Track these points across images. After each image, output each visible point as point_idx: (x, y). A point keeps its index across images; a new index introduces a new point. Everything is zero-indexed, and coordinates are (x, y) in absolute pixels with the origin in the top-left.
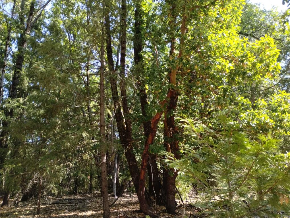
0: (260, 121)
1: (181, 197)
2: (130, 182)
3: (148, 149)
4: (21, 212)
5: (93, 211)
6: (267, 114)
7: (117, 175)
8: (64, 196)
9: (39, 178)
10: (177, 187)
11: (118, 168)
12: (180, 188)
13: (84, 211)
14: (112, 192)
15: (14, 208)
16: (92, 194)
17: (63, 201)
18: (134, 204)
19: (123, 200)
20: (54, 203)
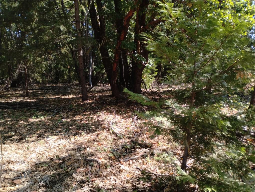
0: (224, 21)
1: (145, 86)
2: (104, 74)
3: (120, 45)
4: (12, 95)
5: (73, 95)
6: (232, 14)
7: (92, 69)
8: (48, 84)
9: (24, 68)
10: (143, 78)
11: (93, 63)
12: (145, 80)
13: (66, 95)
14: (89, 82)
15: (5, 92)
16: (70, 84)
17: (47, 88)
18: (107, 91)
19: (97, 88)
20: (39, 89)
